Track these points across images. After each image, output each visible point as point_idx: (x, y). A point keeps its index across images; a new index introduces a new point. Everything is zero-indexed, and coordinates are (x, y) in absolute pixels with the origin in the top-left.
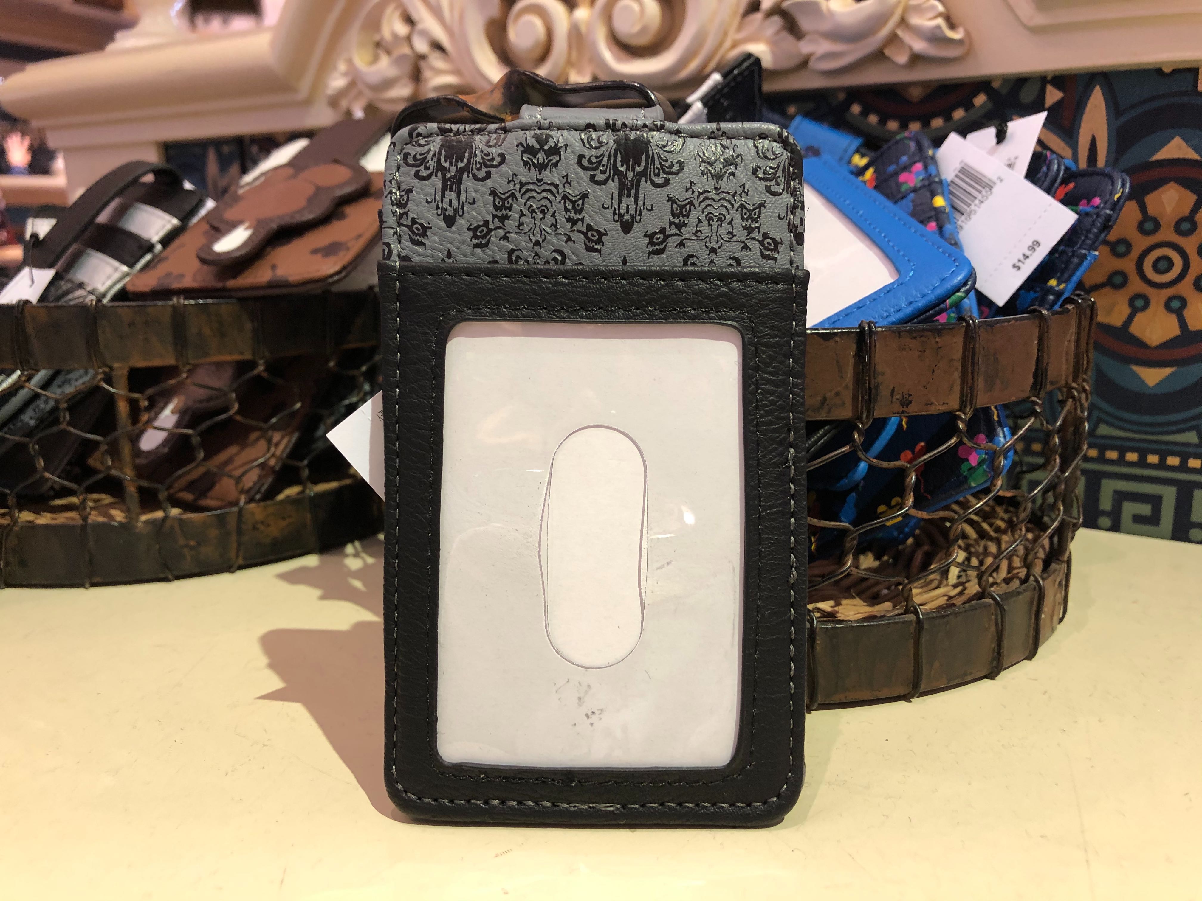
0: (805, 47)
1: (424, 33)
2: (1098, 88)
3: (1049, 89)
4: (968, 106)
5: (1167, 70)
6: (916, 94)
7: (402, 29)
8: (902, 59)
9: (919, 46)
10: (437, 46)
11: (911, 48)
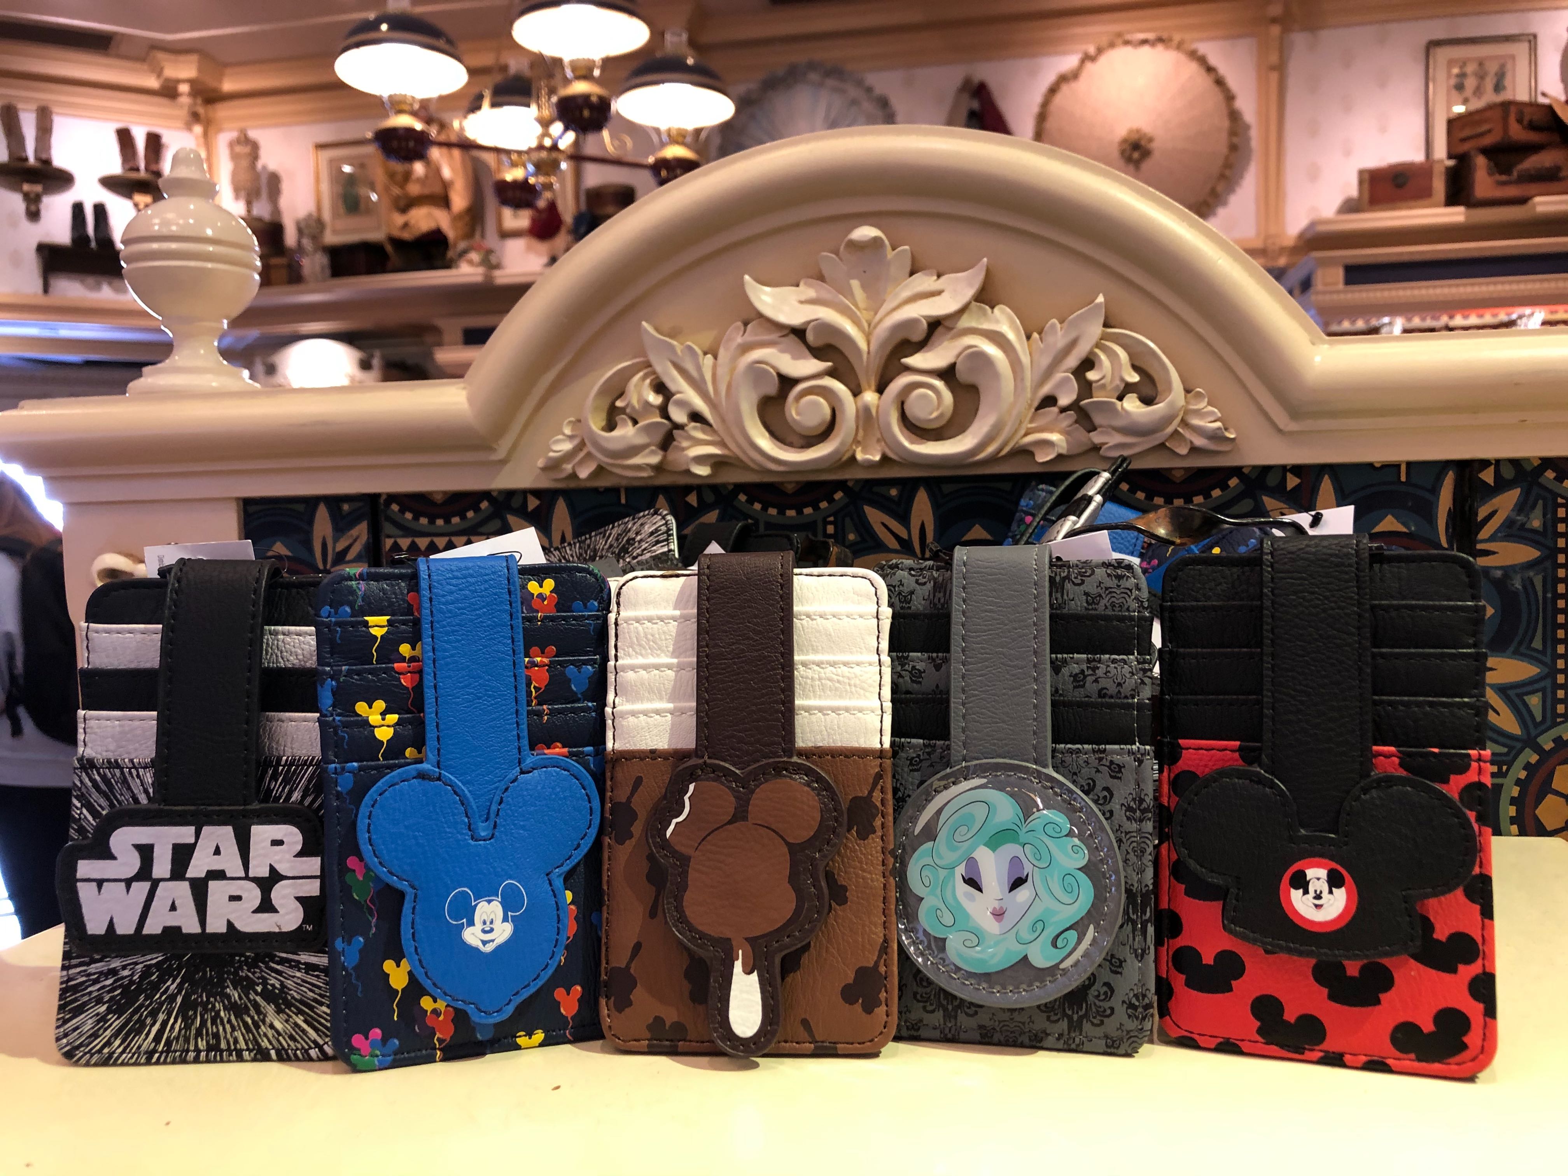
0: (1096, 438)
1: (682, 404)
2: (1326, 477)
3: (1289, 476)
4: (1224, 487)
5: (1378, 465)
6: (1178, 475)
7: (655, 399)
8: (1183, 451)
9: (1199, 442)
10: (696, 417)
11: (1191, 442)
